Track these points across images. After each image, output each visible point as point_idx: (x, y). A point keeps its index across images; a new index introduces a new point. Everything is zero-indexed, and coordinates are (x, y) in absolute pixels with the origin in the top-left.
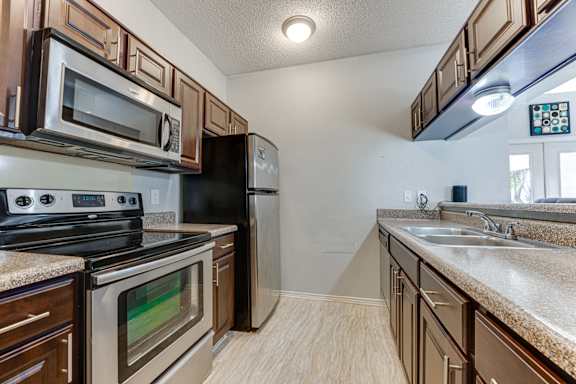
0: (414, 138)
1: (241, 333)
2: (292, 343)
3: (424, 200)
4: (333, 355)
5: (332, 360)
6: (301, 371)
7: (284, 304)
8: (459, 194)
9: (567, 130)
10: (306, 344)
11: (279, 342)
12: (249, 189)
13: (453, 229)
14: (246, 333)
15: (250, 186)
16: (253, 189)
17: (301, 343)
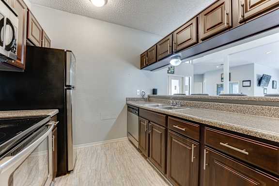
0: (141, 69)
1: (60, 177)
2: (96, 170)
3: (144, 94)
4: (119, 167)
5: (119, 169)
6: (108, 181)
7: (80, 152)
8: (154, 91)
9: (173, 73)
10: (103, 168)
11: (88, 173)
12: (66, 86)
13: (160, 105)
14: (63, 177)
15: (67, 84)
16: (70, 86)
17: (101, 168)
